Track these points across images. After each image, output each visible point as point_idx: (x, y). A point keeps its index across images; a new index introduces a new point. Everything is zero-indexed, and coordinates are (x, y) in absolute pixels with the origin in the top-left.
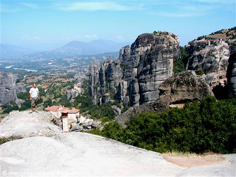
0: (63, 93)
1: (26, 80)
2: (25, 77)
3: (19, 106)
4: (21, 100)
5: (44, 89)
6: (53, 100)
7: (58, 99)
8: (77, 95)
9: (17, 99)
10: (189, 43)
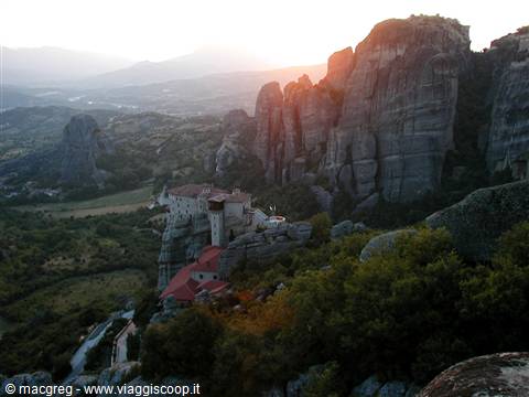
0: (198, 157)
1: (114, 126)
2: (111, 119)
3: (100, 185)
4: (103, 172)
5: (155, 148)
6: (175, 173)
7: (187, 171)
8: (230, 160)
9: (95, 169)
10: (493, 43)
